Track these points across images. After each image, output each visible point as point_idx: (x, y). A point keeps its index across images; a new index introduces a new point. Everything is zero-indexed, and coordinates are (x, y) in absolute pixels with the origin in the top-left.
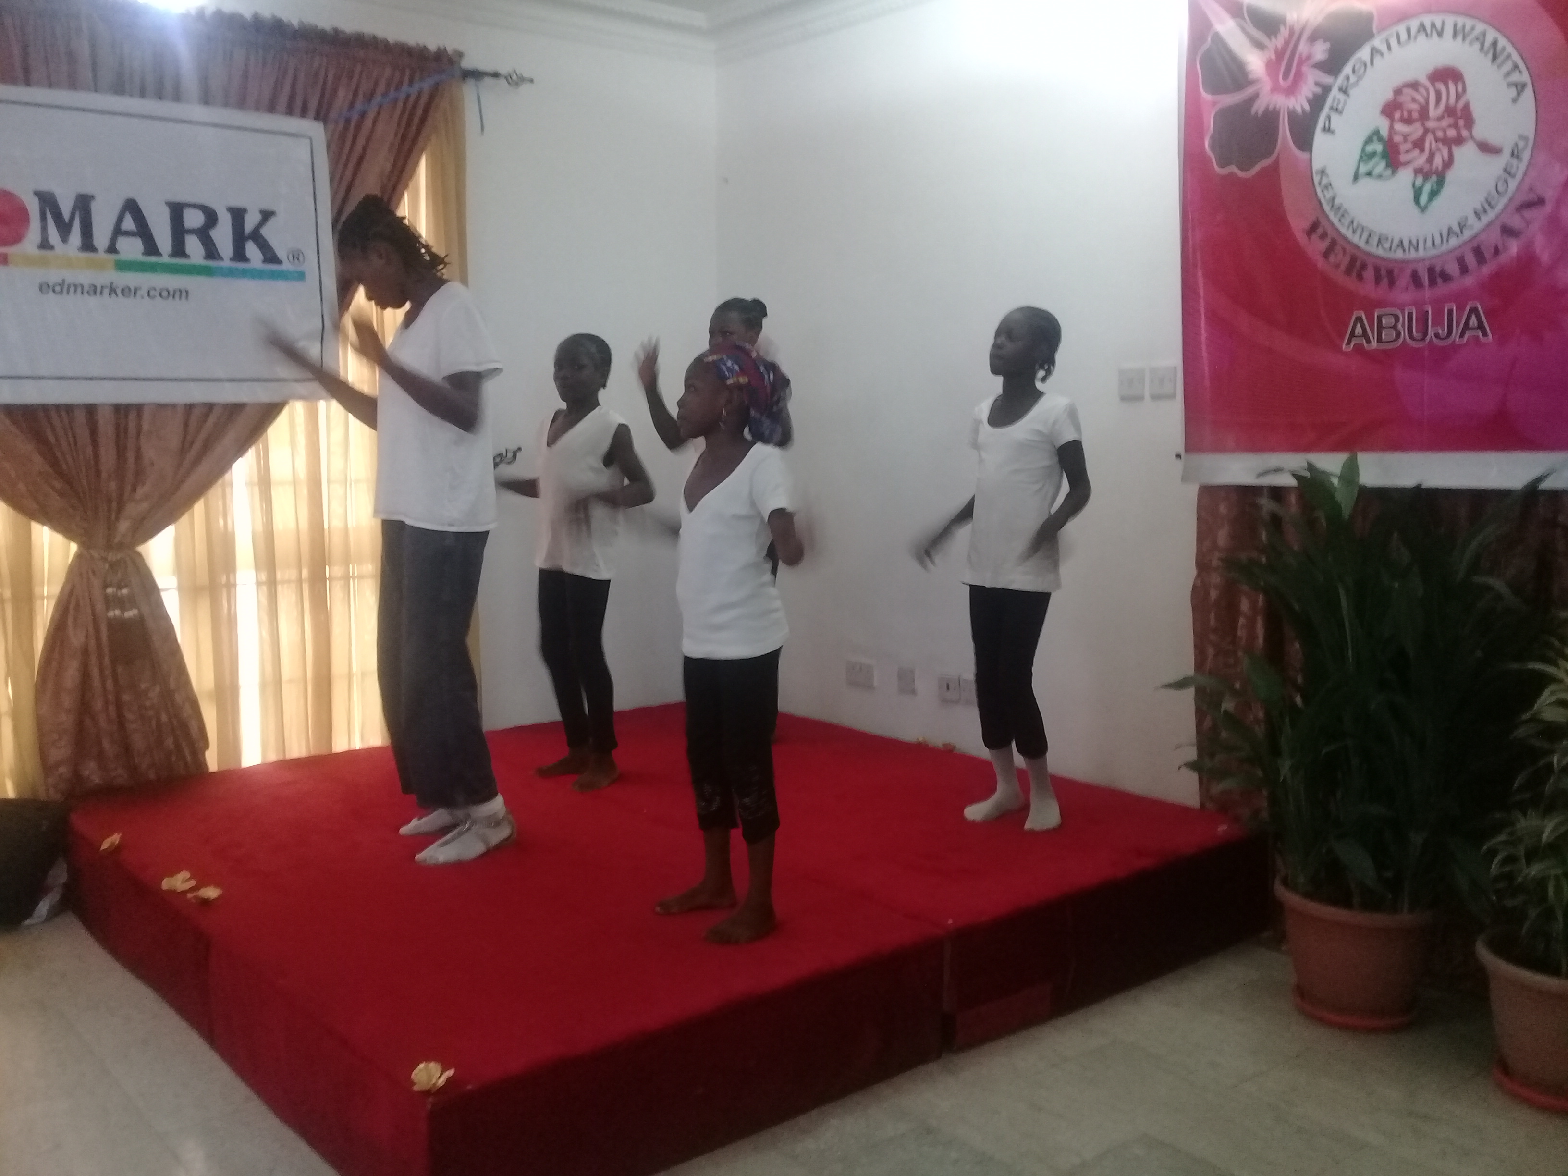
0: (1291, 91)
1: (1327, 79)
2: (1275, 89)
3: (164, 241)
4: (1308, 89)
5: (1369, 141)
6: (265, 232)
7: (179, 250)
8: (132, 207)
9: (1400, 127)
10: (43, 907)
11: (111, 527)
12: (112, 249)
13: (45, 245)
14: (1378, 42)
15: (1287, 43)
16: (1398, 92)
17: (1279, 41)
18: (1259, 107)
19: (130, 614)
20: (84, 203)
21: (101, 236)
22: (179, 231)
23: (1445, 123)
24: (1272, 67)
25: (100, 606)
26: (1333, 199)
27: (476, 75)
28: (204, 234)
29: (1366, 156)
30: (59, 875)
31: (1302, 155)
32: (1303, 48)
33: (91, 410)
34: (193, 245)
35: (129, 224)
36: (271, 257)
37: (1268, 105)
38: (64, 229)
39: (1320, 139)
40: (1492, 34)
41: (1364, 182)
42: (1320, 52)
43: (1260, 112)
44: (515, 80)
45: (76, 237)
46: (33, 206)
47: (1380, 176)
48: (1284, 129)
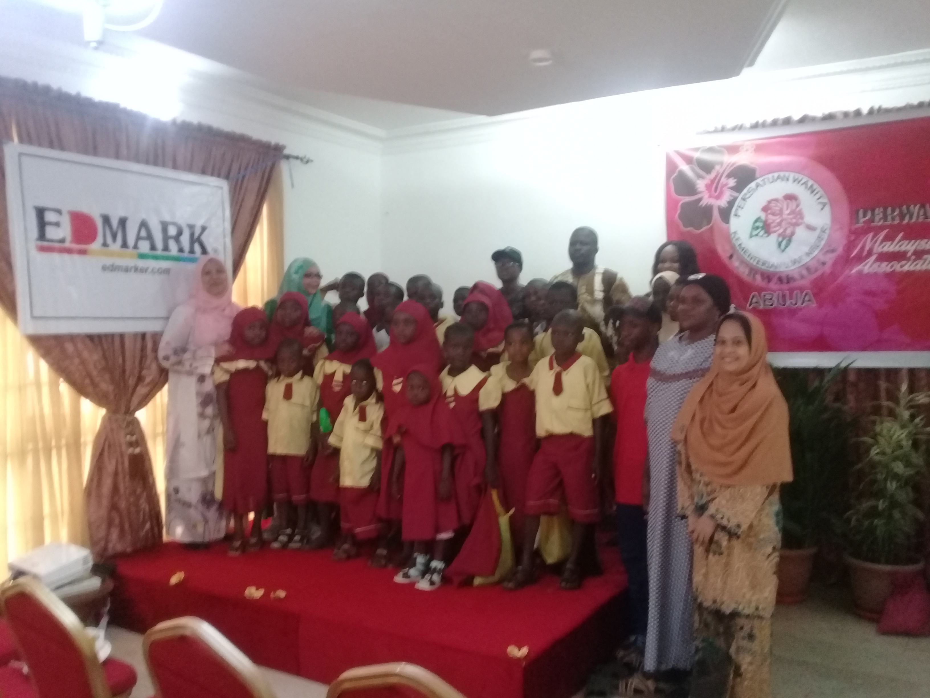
0: (718, 197)
1: (735, 194)
2: (710, 197)
3: (159, 243)
4: (727, 196)
5: (756, 221)
6: (204, 238)
7: (166, 248)
8: (144, 225)
9: (770, 217)
11: (129, 401)
12: (136, 247)
14: (759, 181)
15: (716, 176)
16: (770, 202)
17: (713, 175)
18: (703, 203)
19: (137, 450)
20: (123, 222)
21: (131, 239)
22: (166, 238)
23: (791, 217)
24: (708, 187)
25: (124, 447)
26: (740, 245)
27: (288, 157)
28: (177, 239)
29: (755, 228)
31: (724, 225)
32: (723, 180)
33: (122, 336)
34: (173, 245)
35: (143, 233)
36: (205, 251)
37: (707, 203)
38: (114, 235)
39: (733, 220)
40: (810, 183)
41: (754, 239)
42: (732, 182)
43: (704, 205)
44: (306, 161)
45: (119, 240)
46: (99, 223)
47: (762, 236)
48: (716, 214)
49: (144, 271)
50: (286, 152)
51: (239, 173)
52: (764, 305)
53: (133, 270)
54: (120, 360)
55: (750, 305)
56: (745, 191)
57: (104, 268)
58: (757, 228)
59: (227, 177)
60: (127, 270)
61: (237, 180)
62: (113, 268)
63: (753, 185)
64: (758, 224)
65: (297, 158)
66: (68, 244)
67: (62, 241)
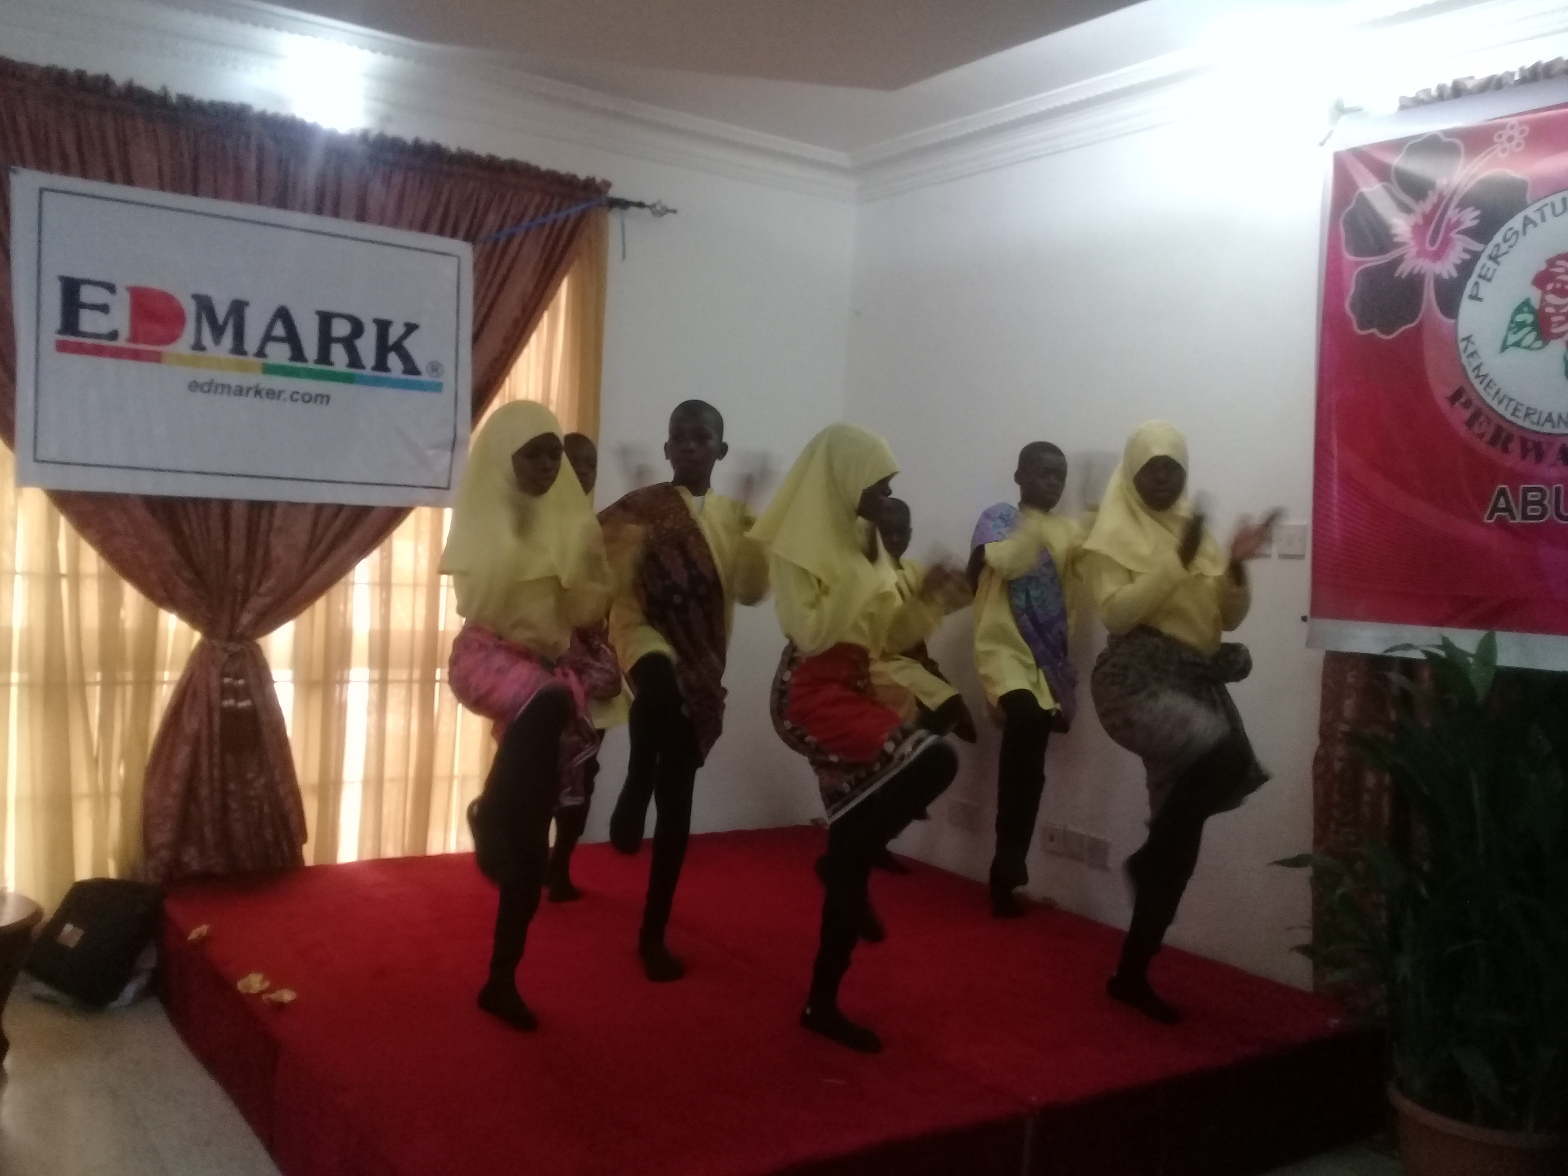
0: (1438, 256)
1: (1476, 246)
2: (1422, 253)
3: (311, 348)
4: (1456, 255)
5: (1519, 310)
6: (408, 344)
7: (324, 357)
8: (283, 315)
9: (1552, 299)
10: (130, 990)
11: (234, 620)
12: (261, 353)
13: (198, 346)
14: (1530, 212)
15: (1436, 206)
16: (1551, 263)
17: (1427, 206)
18: (1403, 270)
19: (244, 704)
20: (238, 308)
21: (252, 339)
22: (326, 339)
24: (1418, 231)
25: (215, 696)
26: (1478, 367)
27: (623, 204)
28: (349, 343)
29: (1516, 326)
30: (148, 960)
31: (1447, 321)
32: (1452, 214)
33: (226, 505)
34: (339, 354)
35: (279, 330)
36: (411, 368)
37: (1412, 270)
38: (218, 331)
39: (1466, 307)
41: (1512, 352)
42: (1470, 218)
43: (1404, 276)
44: (661, 211)
45: (228, 339)
46: (190, 308)
47: (1528, 348)
48: (1429, 294)
49: (272, 394)
50: (614, 193)
51: (500, 229)
52: (1525, 516)
53: (252, 393)
54: (220, 545)
55: (1490, 517)
56: (1498, 238)
57: (194, 386)
58: (1521, 325)
59: (470, 237)
60: (240, 391)
61: (496, 242)
62: (211, 387)
63: (1516, 222)
64: (1520, 318)
65: (641, 205)
66: (121, 342)
67: (114, 335)
